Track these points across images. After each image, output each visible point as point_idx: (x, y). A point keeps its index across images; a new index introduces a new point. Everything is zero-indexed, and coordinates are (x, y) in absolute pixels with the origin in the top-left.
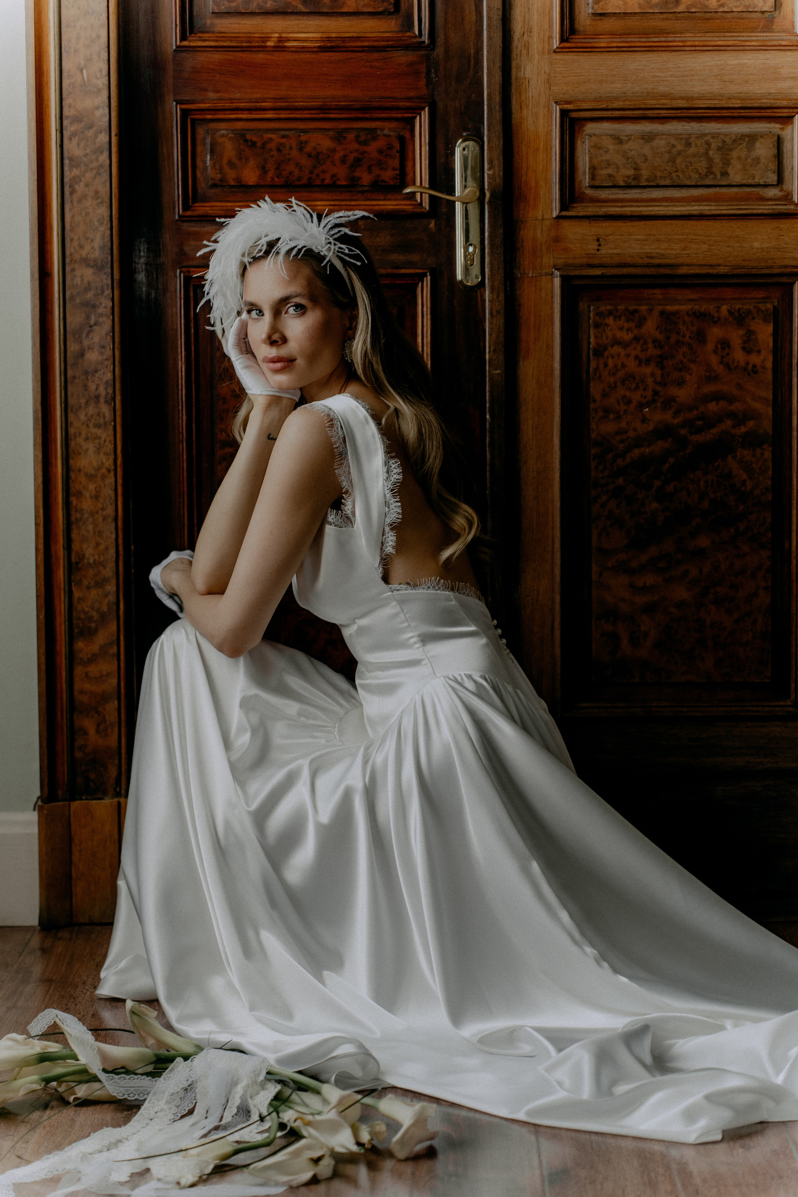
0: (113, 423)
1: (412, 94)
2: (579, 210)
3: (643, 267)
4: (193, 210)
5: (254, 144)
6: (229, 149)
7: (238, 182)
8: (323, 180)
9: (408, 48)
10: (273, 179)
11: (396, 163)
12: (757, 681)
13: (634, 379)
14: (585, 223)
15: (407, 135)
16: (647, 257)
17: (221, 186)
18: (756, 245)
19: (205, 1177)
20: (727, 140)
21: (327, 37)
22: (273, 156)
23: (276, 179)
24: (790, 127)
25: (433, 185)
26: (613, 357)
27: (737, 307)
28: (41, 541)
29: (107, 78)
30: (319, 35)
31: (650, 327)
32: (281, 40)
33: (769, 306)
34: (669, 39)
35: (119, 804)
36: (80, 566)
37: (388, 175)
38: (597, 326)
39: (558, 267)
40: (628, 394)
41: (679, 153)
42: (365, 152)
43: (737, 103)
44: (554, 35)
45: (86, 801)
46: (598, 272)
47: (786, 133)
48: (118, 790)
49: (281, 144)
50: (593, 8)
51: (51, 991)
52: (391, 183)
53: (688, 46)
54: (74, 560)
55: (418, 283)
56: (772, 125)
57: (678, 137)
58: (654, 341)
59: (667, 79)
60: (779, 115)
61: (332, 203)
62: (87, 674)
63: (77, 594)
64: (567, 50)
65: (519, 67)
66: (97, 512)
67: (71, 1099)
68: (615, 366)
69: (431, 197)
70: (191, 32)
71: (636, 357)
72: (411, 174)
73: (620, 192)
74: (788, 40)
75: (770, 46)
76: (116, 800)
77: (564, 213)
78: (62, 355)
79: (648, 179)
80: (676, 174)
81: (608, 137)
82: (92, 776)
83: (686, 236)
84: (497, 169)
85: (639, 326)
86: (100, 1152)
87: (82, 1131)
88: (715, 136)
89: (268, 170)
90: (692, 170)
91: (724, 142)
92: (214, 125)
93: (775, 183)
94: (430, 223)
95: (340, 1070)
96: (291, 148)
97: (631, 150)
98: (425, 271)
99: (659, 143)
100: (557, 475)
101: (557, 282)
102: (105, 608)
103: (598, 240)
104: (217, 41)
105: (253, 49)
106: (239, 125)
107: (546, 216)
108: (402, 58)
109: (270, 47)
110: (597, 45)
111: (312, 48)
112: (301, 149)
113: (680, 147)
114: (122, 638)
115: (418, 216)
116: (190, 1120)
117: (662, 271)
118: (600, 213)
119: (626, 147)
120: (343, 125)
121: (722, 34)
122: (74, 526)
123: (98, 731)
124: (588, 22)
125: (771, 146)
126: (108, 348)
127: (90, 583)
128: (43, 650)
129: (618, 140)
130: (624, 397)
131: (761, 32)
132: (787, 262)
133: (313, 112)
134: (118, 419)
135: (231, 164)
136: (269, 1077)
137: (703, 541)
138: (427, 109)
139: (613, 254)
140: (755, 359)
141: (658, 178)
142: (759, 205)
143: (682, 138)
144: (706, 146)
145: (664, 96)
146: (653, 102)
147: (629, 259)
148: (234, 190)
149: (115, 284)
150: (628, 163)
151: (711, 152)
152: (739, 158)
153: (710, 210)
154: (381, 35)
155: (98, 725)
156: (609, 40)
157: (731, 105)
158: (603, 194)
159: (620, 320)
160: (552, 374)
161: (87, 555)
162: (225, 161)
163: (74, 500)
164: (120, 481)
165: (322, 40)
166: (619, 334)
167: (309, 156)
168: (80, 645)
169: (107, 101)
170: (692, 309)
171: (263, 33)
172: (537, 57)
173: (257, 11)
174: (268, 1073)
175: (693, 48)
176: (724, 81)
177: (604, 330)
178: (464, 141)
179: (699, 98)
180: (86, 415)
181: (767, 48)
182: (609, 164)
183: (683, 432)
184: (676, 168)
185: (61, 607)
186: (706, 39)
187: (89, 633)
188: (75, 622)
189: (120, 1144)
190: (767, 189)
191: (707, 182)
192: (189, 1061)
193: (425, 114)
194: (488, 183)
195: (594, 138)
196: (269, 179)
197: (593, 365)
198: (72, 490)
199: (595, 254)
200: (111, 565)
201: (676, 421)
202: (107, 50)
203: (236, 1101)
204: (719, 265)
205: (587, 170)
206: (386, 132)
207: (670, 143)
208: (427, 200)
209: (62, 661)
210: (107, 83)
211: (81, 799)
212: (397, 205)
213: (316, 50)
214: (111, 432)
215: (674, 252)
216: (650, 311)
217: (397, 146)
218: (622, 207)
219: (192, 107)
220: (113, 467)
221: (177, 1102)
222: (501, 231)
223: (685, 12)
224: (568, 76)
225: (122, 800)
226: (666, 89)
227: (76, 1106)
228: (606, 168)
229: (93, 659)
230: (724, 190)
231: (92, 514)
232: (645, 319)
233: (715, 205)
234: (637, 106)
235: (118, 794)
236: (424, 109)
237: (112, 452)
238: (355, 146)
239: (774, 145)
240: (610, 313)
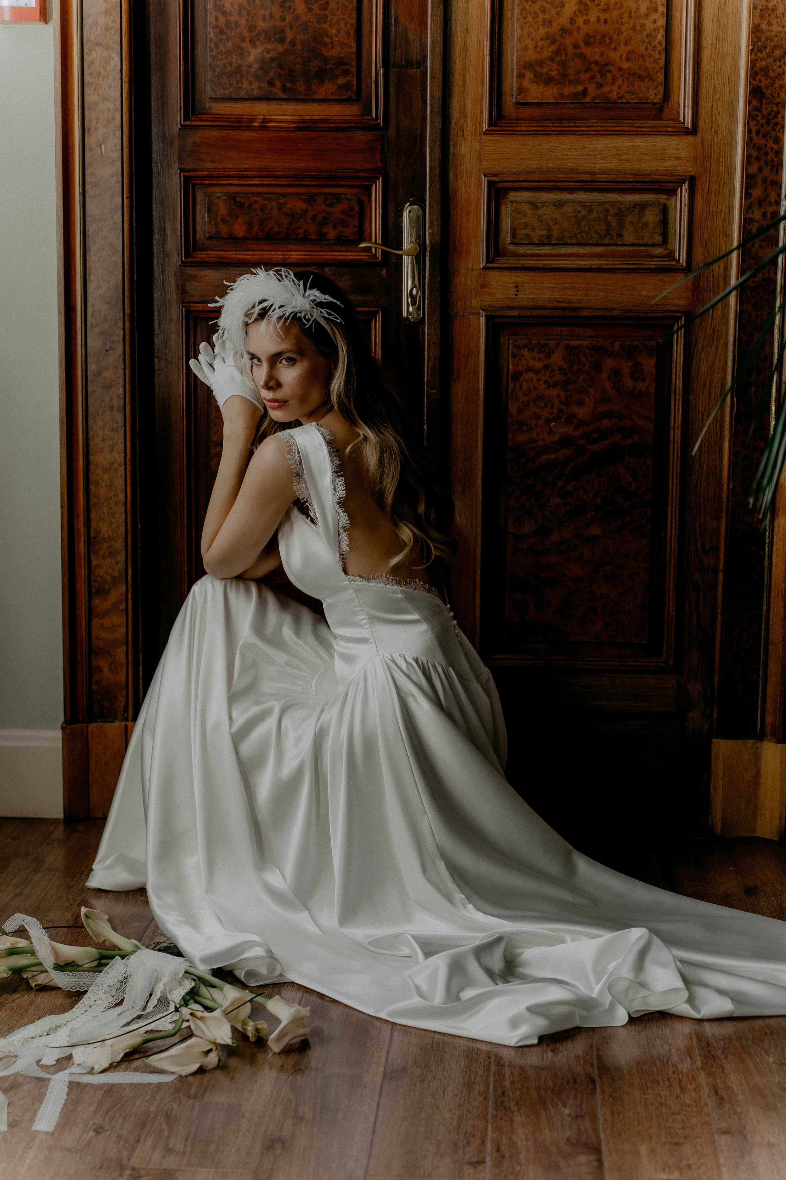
0: (123, 428)
1: (369, 166)
2: (503, 262)
3: (553, 309)
4: (195, 257)
5: (242, 205)
6: (223, 208)
7: (229, 235)
8: (297, 235)
9: (366, 128)
10: (257, 233)
11: (356, 222)
12: (637, 642)
13: (544, 399)
14: (507, 273)
15: (365, 199)
16: (556, 301)
17: (216, 238)
18: (644, 293)
19: (115, 1064)
20: (622, 207)
21: (301, 119)
22: (258, 215)
23: (260, 233)
24: (674, 198)
25: (385, 242)
26: (527, 381)
27: (627, 343)
28: (66, 520)
29: (120, 152)
30: (295, 118)
31: (557, 358)
32: (265, 121)
33: (654, 343)
34: (578, 125)
35: (126, 726)
36: (97, 540)
37: (349, 231)
38: (514, 356)
39: (484, 308)
40: (538, 411)
41: (583, 218)
42: (331, 212)
43: (630, 178)
44: (484, 120)
45: (101, 724)
46: (515, 313)
47: (671, 203)
48: (126, 715)
49: (264, 205)
50: (516, 98)
51: (53, 881)
52: (352, 238)
53: (592, 131)
54: (92, 535)
55: (373, 319)
56: (659, 196)
57: (582, 204)
58: (560, 369)
59: (575, 157)
60: (664, 188)
61: (305, 253)
62: (102, 625)
63: (94, 562)
64: (494, 133)
65: (455, 146)
66: (111, 498)
67: (33, 985)
68: (529, 388)
69: (382, 250)
70: (194, 113)
71: (546, 382)
72: (369, 231)
73: (536, 248)
74: (673, 127)
75: (659, 132)
76: (124, 723)
77: (489, 265)
78: (84, 374)
79: (558, 238)
80: (580, 234)
81: (526, 203)
82: (106, 704)
83: (586, 286)
84: (436, 228)
85: (548, 356)
86: (40, 1036)
87: (34, 1015)
88: (613, 204)
89: (254, 226)
90: (594, 232)
91: (620, 209)
92: (211, 189)
93: (660, 243)
94: (383, 270)
95: (249, 969)
96: (272, 209)
97: (545, 215)
98: (377, 309)
99: (568, 209)
100: (480, 474)
101: (483, 320)
102: (117, 574)
103: (517, 287)
104: (213, 121)
105: (242, 128)
106: (231, 189)
107: (475, 267)
108: (361, 137)
109: (255, 126)
110: (518, 129)
111: (289, 128)
112: (280, 210)
113: (584, 213)
114: (130, 597)
115: (372, 264)
116: (119, 1009)
117: (567, 313)
118: (519, 265)
119: (540, 212)
120: (314, 191)
121: (620, 121)
122: (93, 509)
123: (110, 669)
124: (512, 109)
125: (658, 213)
126: (120, 368)
127: (105, 553)
128: (67, 606)
129: (534, 206)
130: (536, 413)
131: (652, 120)
132: (668, 308)
133: (291, 179)
134: (128, 425)
135: (224, 221)
136: (187, 975)
137: (595, 530)
138: (381, 179)
139: (528, 298)
140: (640, 385)
141: (566, 238)
142: (647, 261)
143: (586, 206)
144: (605, 212)
145: (572, 171)
146: (563, 176)
147: (541, 303)
148: (227, 241)
149: (126, 317)
150: (541, 225)
151: (609, 218)
152: (632, 223)
153: (607, 264)
154: (345, 118)
155: (111, 665)
156: (529, 124)
157: (625, 180)
158: (522, 250)
159: (533, 352)
160: (477, 394)
161: (103, 531)
162: (219, 218)
163: (93, 488)
164: (129, 474)
165: (297, 122)
166: (532, 363)
167: (287, 215)
168: (97, 601)
169: (120, 170)
170: (591, 344)
171: (251, 115)
172: (470, 138)
173: (246, 97)
174: (186, 972)
175: (596, 133)
176: (621, 160)
177: (520, 360)
178: (410, 205)
179: (600, 173)
180: (103, 421)
181: (656, 133)
182: (526, 225)
183: (582, 442)
184: (581, 229)
185: (82, 572)
186: (607, 125)
187: (103, 593)
188: (93, 583)
189: (59, 1029)
190: (654, 248)
191: (606, 241)
192: (125, 960)
193: (380, 183)
194: (429, 239)
195: (515, 204)
196: (254, 233)
197: (511, 387)
198: (92, 480)
199: (514, 298)
200: (122, 540)
201: (576, 434)
202: (120, 129)
203: (157, 995)
204: (614, 309)
205: (509, 230)
206: (348, 196)
207: (576, 209)
208: (380, 253)
209: (83, 616)
210: (120, 155)
211: (97, 722)
212: (356, 256)
213: (292, 129)
214: (122, 436)
215: (576, 298)
216: (558, 345)
217: (357, 209)
218: (536, 260)
219: (192, 174)
220: (123, 463)
221: (114, 992)
222: (439, 278)
223: (591, 103)
224: (495, 154)
225: (129, 724)
226: (573, 165)
227: (38, 990)
228: (524, 228)
229: (107, 613)
230: (619, 248)
231: (106, 499)
232: (553, 351)
233: (611, 261)
234: (550, 179)
235: (126, 719)
236: (378, 179)
237: (123, 451)
238: (324, 208)
239: (660, 212)
240: (525, 346)
